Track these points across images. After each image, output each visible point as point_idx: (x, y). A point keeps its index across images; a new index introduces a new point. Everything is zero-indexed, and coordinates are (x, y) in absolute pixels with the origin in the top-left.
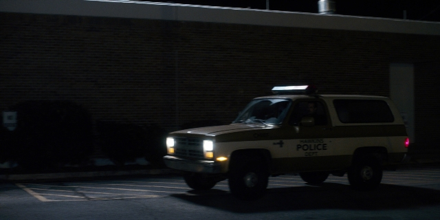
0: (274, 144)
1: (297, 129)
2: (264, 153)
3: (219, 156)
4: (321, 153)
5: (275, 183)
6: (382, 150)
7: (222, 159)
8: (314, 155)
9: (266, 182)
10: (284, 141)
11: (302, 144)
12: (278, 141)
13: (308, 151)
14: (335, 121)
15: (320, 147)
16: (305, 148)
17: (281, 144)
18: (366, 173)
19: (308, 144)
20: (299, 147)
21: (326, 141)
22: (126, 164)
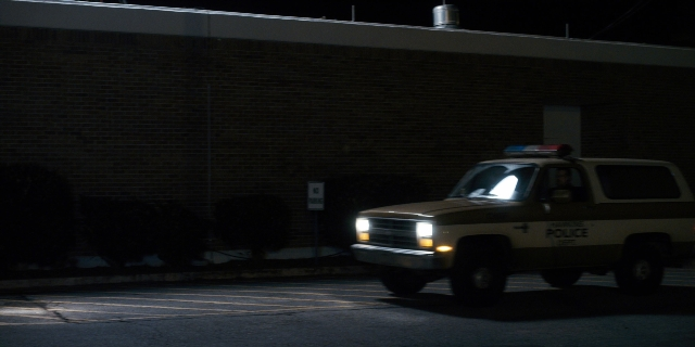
0: (516, 228)
1: (547, 207)
2: (502, 242)
3: (440, 245)
4: (580, 242)
5: (515, 284)
6: (663, 237)
7: (444, 249)
8: (570, 245)
9: (503, 284)
10: (530, 224)
11: (554, 229)
12: (520, 224)
13: (562, 239)
14: (600, 197)
15: (579, 233)
16: (558, 233)
17: (525, 228)
18: (640, 270)
19: (562, 228)
20: (550, 232)
21: (587, 224)
22: (128, 265)
